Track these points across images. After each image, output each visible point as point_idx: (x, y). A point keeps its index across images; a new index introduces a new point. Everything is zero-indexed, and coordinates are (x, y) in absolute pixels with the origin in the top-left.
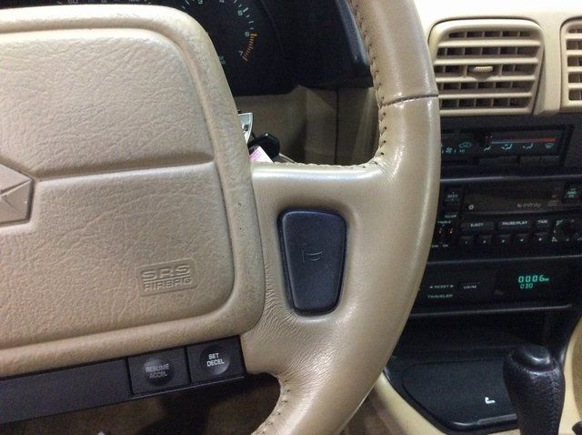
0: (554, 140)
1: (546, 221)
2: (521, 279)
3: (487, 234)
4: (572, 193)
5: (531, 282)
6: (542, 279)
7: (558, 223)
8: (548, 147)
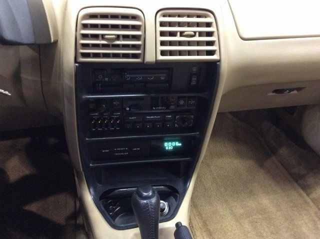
0: (165, 75)
1: (170, 116)
2: (166, 144)
3: (139, 122)
4: (182, 102)
5: (172, 145)
6: (178, 144)
7: (177, 117)
8: (162, 78)
